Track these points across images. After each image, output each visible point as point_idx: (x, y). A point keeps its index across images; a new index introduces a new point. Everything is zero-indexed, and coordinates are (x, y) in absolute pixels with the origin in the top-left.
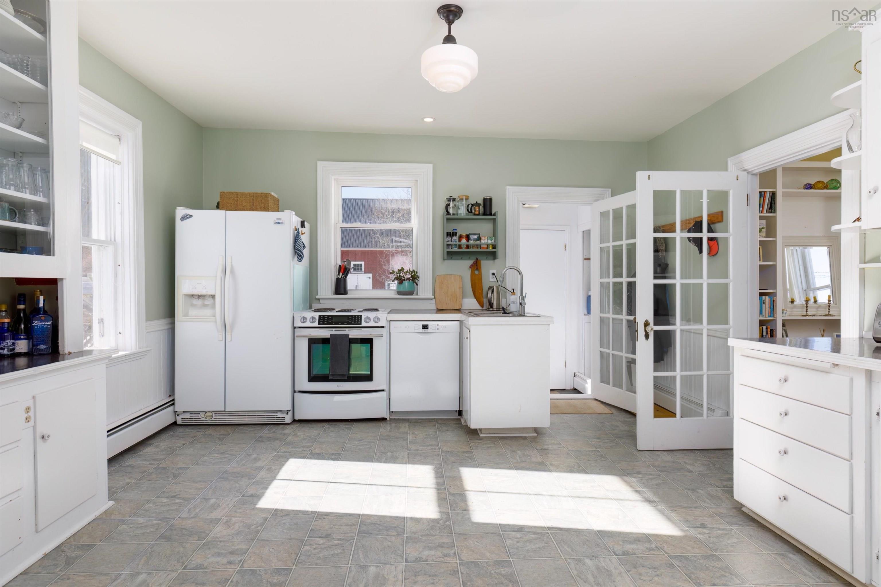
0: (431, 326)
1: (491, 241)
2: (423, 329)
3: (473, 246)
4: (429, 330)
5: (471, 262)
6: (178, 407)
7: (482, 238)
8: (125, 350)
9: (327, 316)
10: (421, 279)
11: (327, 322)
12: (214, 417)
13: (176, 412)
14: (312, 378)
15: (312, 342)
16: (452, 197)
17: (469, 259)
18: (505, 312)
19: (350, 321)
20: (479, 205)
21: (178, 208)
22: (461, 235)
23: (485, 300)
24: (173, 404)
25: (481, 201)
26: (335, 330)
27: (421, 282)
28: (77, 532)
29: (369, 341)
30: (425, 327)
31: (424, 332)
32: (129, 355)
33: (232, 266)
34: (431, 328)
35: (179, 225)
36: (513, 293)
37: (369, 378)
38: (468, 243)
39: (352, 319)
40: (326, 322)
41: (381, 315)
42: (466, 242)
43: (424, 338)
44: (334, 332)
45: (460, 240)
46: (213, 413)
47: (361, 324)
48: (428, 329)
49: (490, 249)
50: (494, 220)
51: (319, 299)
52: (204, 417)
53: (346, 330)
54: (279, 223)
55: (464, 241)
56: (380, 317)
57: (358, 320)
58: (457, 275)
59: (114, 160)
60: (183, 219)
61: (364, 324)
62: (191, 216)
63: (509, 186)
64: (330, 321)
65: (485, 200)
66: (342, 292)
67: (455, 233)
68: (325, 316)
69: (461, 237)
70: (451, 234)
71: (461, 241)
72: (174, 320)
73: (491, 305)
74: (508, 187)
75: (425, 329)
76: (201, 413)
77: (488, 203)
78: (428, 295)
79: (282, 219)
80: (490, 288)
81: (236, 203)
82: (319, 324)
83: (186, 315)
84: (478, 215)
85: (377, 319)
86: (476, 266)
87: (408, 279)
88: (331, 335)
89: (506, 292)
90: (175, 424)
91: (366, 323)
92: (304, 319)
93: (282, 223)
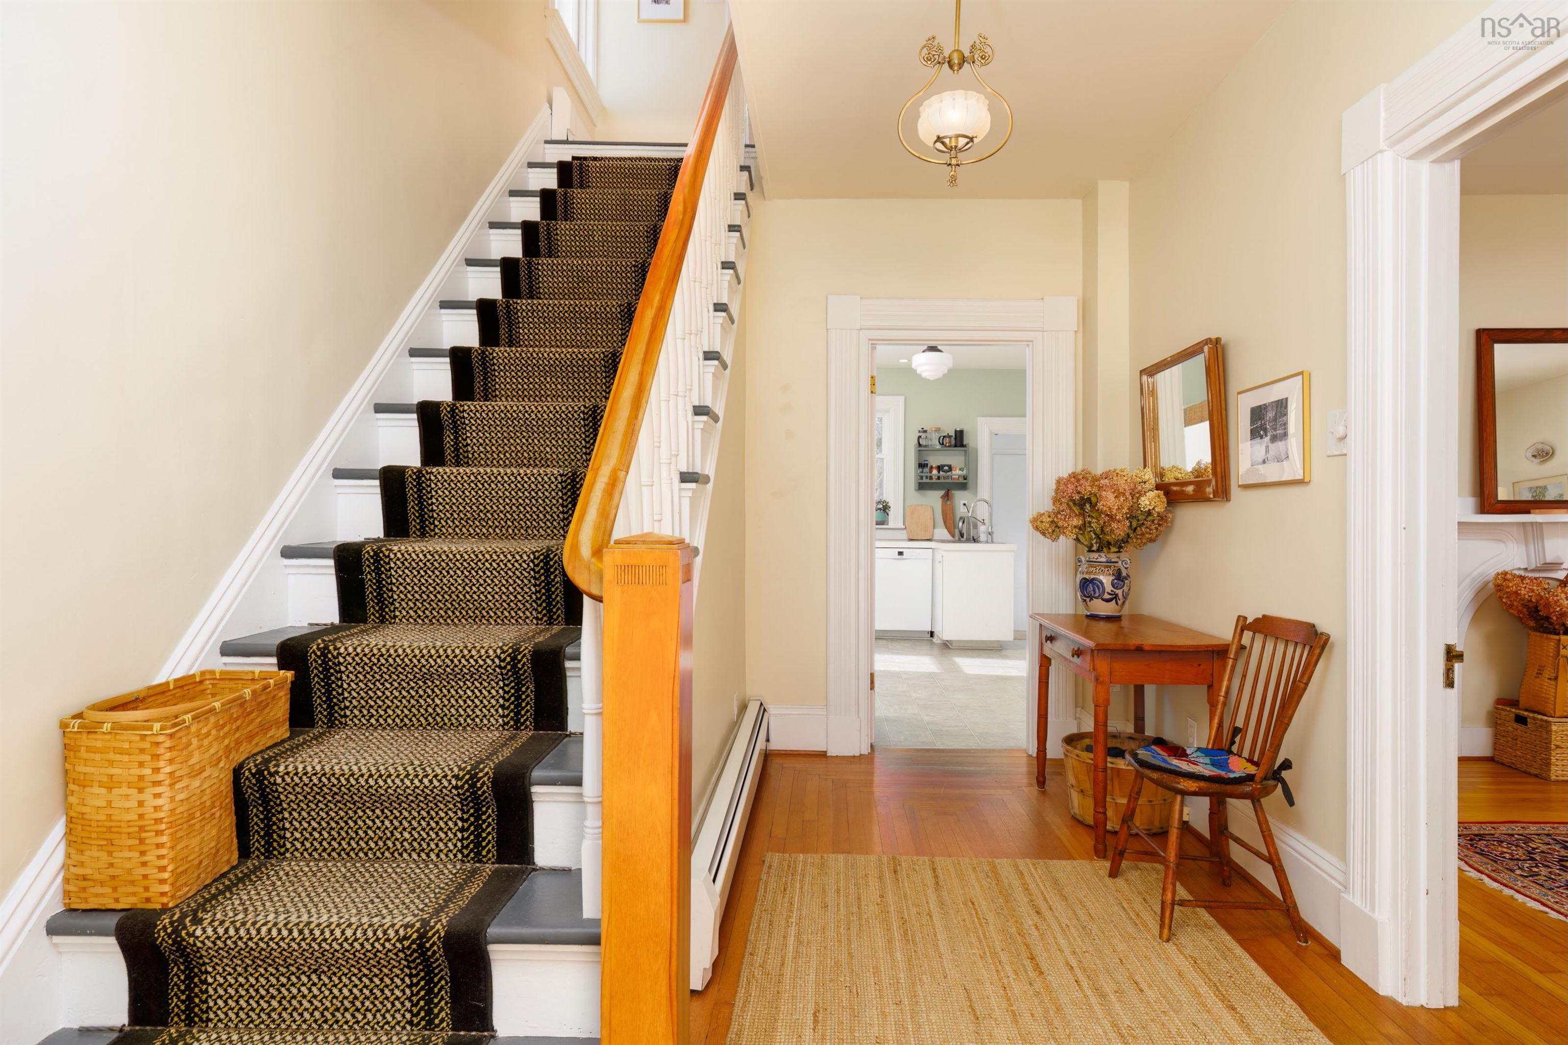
0: (906, 553)
1: (963, 471)
2: (898, 555)
3: (945, 478)
4: (904, 557)
5: (942, 493)
7: (954, 469)
10: (892, 509)
16: (923, 429)
17: (941, 490)
18: (975, 540)
20: (950, 437)
22: (933, 466)
23: (957, 531)
25: (952, 434)
27: (892, 513)
30: (901, 553)
31: (900, 557)
36: (984, 523)
38: (938, 474)
43: (902, 563)
45: (931, 472)
48: (903, 555)
49: (961, 480)
50: (965, 451)
55: (935, 472)
58: (928, 506)
63: (979, 416)
65: (956, 432)
67: (926, 464)
69: (932, 468)
70: (922, 466)
73: (962, 535)
74: (979, 418)
75: (900, 555)
77: (959, 435)
78: (900, 525)
80: (961, 518)
84: (950, 446)
86: (947, 497)
89: (976, 522)
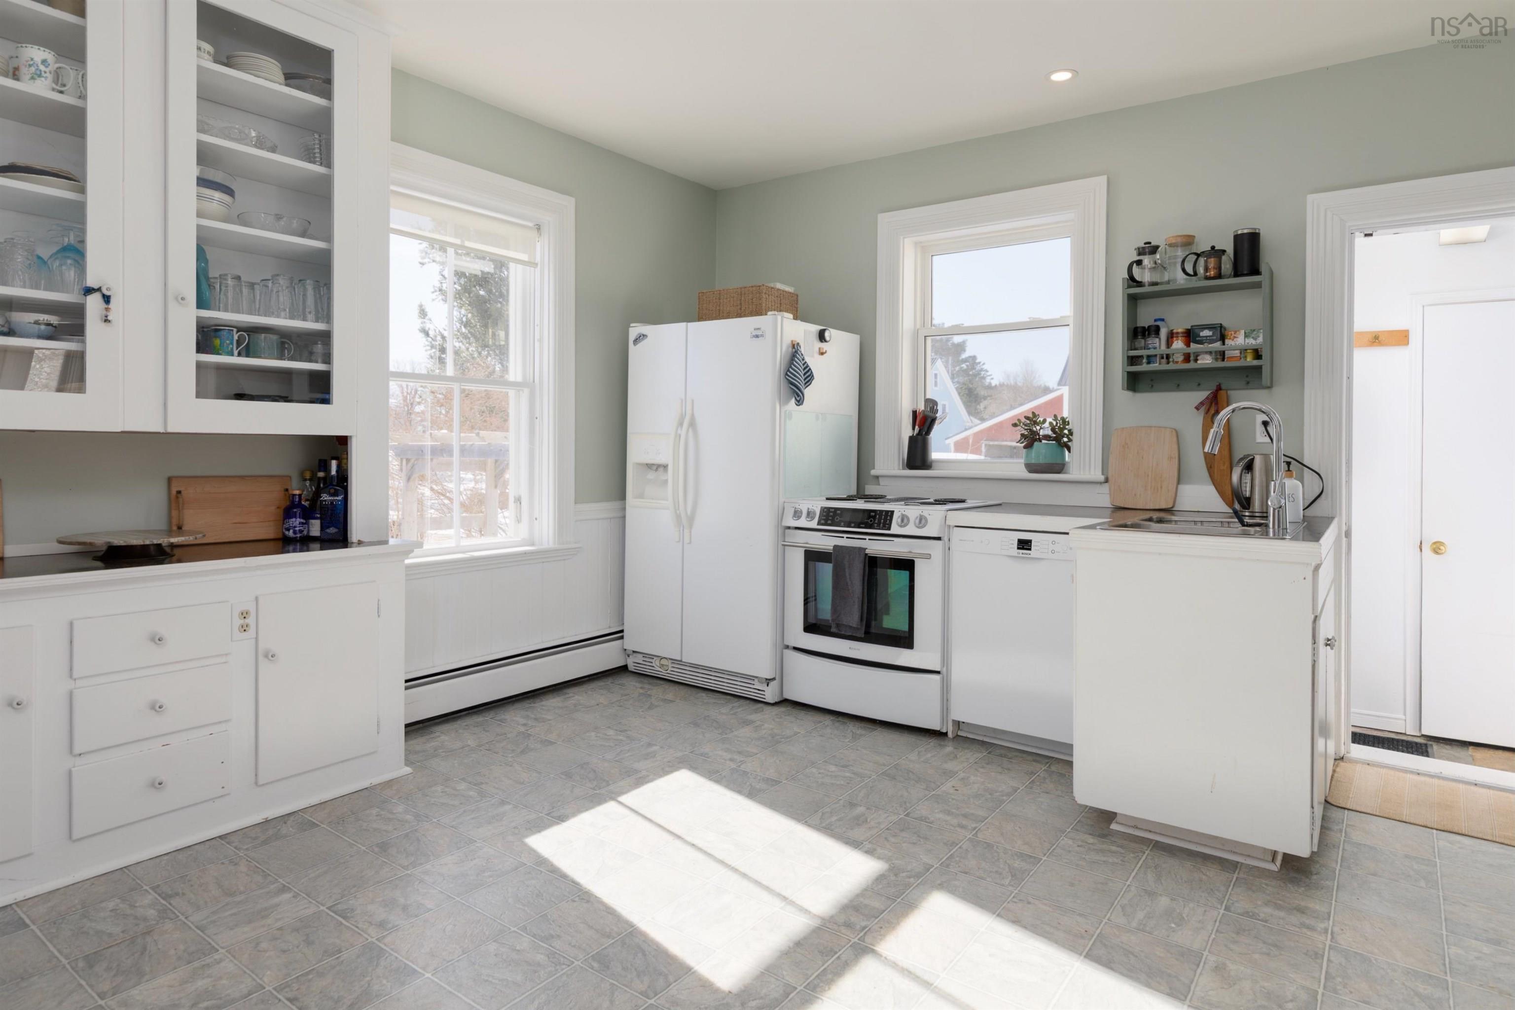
0: (1039, 544)
1: (1255, 339)
2: (1018, 548)
3: (1206, 358)
4: (1033, 552)
5: (1202, 395)
6: (630, 643)
7: (1230, 333)
8: (533, 545)
9: (833, 510)
10: (1077, 439)
11: (833, 520)
12: (670, 669)
13: (625, 650)
14: (811, 627)
15: (813, 557)
16: (1150, 243)
17: (1199, 387)
19: (871, 521)
20: (1221, 253)
21: (632, 325)
22: (1172, 330)
24: (622, 638)
25: (1226, 244)
26: (847, 538)
27: (1077, 444)
28: (328, 801)
29: (907, 565)
30: (1024, 545)
31: (1021, 555)
32: (533, 553)
33: (693, 415)
34: (1037, 548)
35: (634, 351)
37: (905, 640)
38: (1188, 350)
39: (874, 517)
40: (830, 520)
41: (931, 512)
42: (1185, 347)
43: (1021, 568)
44: (844, 542)
45: (1169, 344)
46: (670, 661)
47: (889, 529)
48: (1030, 549)
49: (1250, 360)
50: (1265, 286)
51: (877, 477)
52: (658, 665)
53: (865, 539)
54: (757, 336)
55: (1178, 344)
56: (928, 517)
57: (885, 519)
58: (1166, 428)
59: (525, 261)
60: (636, 341)
61: (895, 529)
62: (645, 336)
63: (1312, 192)
64: (837, 519)
65: (1238, 238)
66: (918, 463)
67: (1153, 329)
68: (831, 510)
69: (1171, 336)
70: (1145, 332)
71: (1171, 346)
72: (625, 504)
73: (1243, 502)
74: (1311, 198)
75: (1023, 549)
76: (655, 658)
77: (1248, 245)
78: (1092, 472)
79: (762, 329)
81: (718, 308)
82: (819, 524)
83: (641, 496)
84: (1219, 276)
85: (922, 521)
86: (1214, 406)
87: (1047, 437)
88: (835, 547)
89: (1303, 470)
90: (624, 669)
91: (899, 528)
92: (797, 514)
93: (762, 336)
